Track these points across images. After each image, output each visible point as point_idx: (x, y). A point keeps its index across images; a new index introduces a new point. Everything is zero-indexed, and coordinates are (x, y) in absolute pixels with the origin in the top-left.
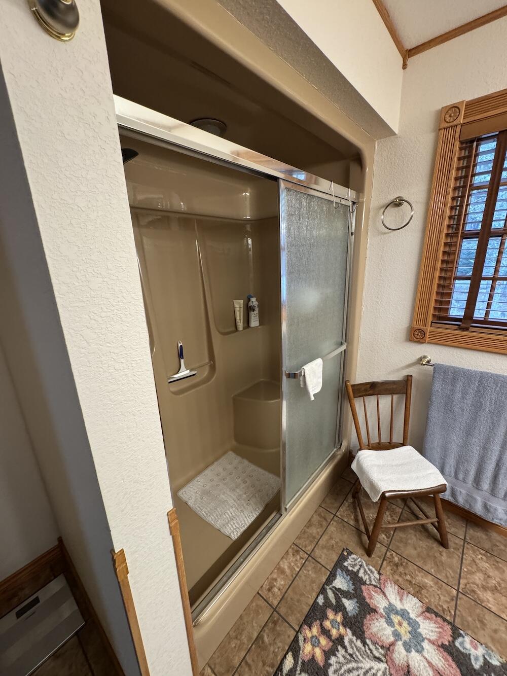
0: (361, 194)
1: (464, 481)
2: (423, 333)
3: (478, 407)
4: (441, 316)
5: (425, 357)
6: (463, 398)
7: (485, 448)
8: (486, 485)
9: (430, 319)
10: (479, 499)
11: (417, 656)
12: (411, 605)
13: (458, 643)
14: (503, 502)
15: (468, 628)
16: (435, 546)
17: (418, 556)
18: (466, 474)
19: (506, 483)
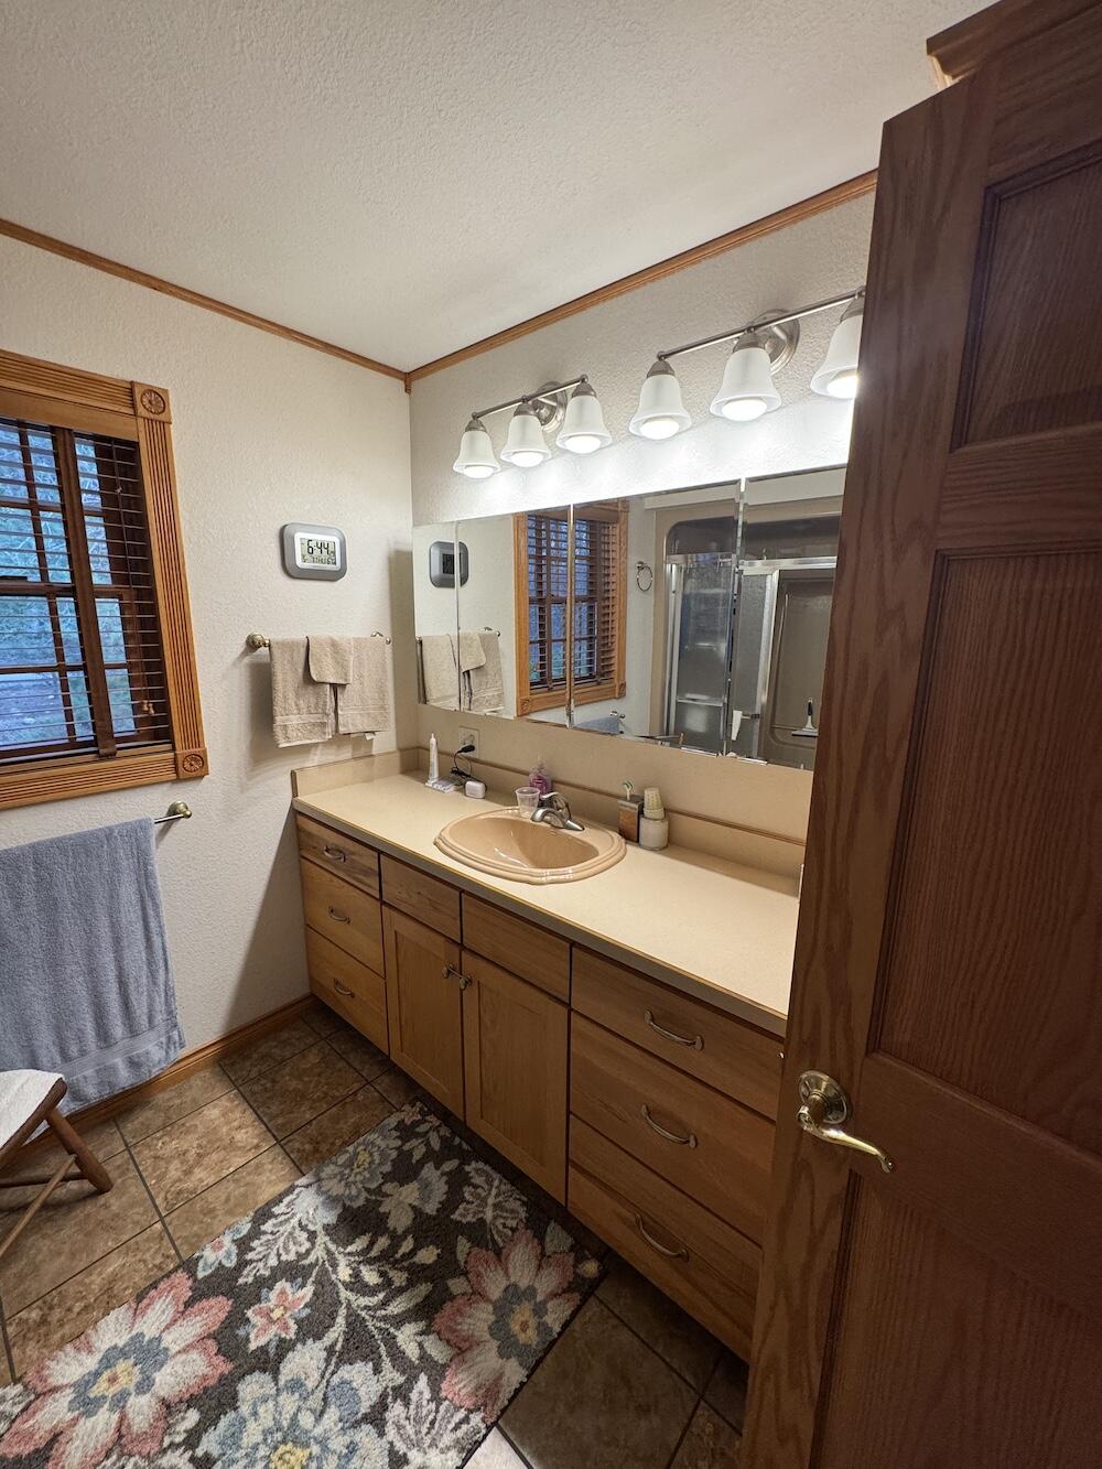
3: (50, 907)
8: (118, 1031)
10: (118, 1060)
11: (167, 1369)
12: (112, 1331)
13: (201, 1275)
14: (152, 1035)
15: (197, 1242)
16: (90, 1208)
17: (73, 1255)
18: (80, 1039)
19: (144, 998)
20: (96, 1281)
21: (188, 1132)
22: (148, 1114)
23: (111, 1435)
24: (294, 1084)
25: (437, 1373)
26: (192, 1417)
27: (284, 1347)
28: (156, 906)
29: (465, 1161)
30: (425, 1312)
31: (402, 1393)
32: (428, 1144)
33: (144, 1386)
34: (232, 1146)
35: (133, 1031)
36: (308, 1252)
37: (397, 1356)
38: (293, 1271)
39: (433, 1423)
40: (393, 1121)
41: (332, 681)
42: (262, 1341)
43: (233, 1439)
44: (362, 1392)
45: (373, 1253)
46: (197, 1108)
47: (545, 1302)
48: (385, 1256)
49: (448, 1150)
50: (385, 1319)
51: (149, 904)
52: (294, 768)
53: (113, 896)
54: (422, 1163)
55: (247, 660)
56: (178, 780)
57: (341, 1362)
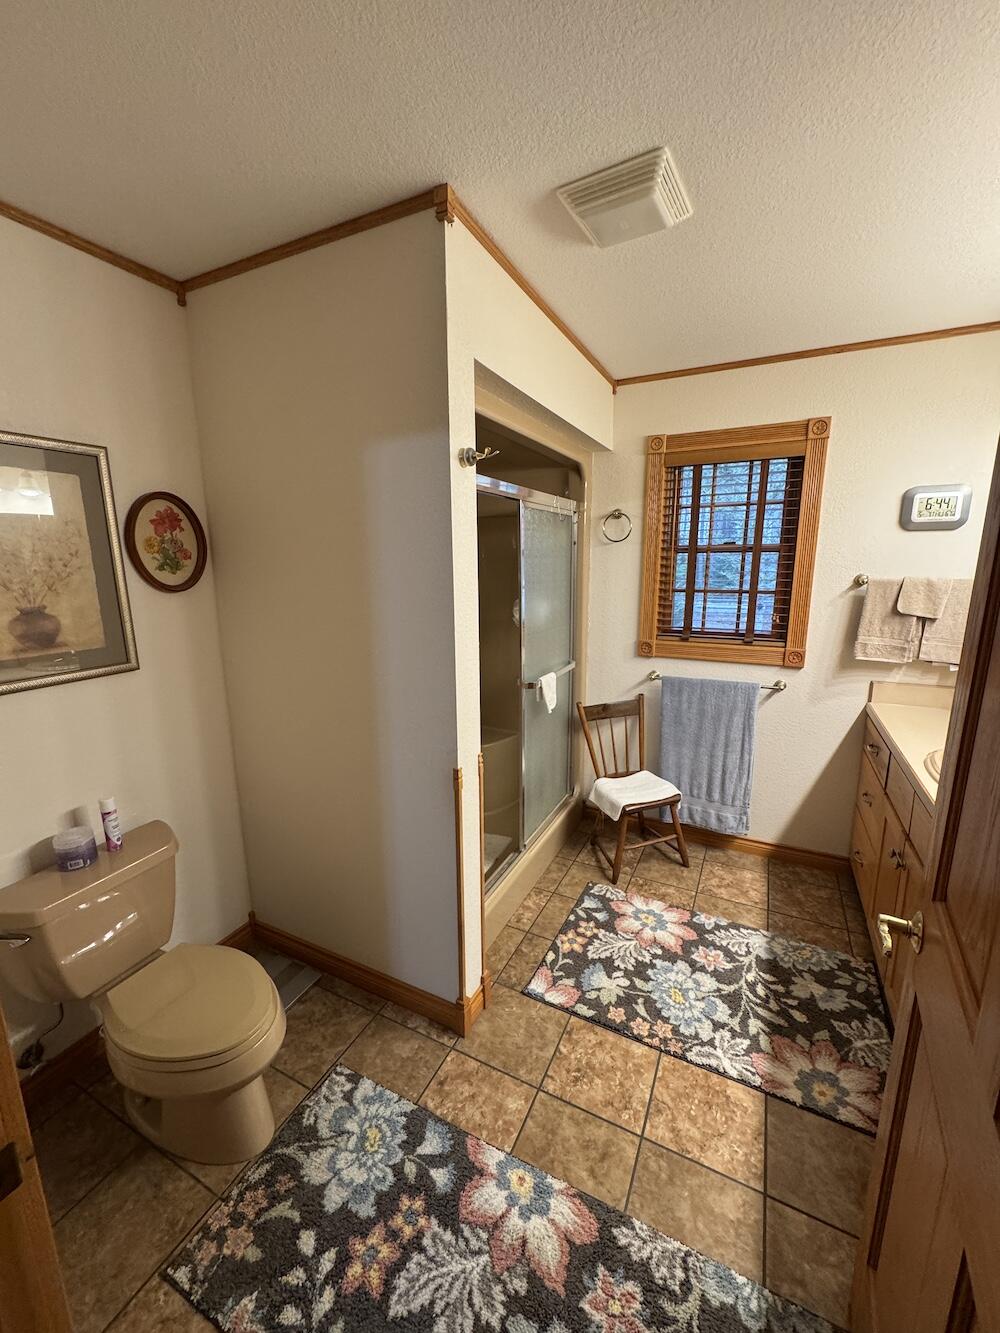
0: (581, 504)
1: (699, 797)
2: (649, 646)
3: (702, 713)
4: (665, 630)
5: (654, 672)
6: (689, 708)
7: (711, 757)
8: (716, 796)
9: (655, 632)
10: (713, 812)
11: (662, 932)
12: (656, 906)
13: (694, 920)
14: (731, 809)
15: (703, 910)
16: (677, 867)
17: (662, 876)
18: (699, 788)
20: (663, 890)
21: (731, 873)
22: (721, 854)
23: (636, 930)
24: (800, 896)
25: (755, 1047)
26: (659, 952)
27: (703, 969)
30: (773, 1030)
31: (734, 1034)
32: (854, 984)
33: (654, 929)
34: (745, 893)
35: (723, 803)
36: (741, 956)
37: (744, 1023)
38: (730, 955)
39: (737, 1055)
40: (844, 957)
41: (920, 614)
42: (698, 959)
43: (667, 970)
44: (719, 1014)
45: (773, 987)
46: (743, 867)
47: (848, 1104)
48: (775, 993)
49: (865, 998)
50: (752, 1008)
51: (747, 733)
52: (873, 679)
53: (730, 720)
54: (840, 987)
55: (852, 593)
56: (783, 666)
57: (721, 997)
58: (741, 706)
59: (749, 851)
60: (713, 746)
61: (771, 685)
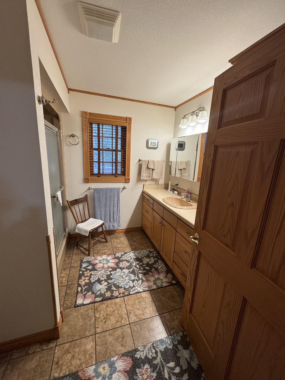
1: (107, 222)
2: (88, 179)
3: (106, 198)
5: (90, 187)
6: (103, 197)
7: (110, 209)
8: (112, 220)
9: (89, 175)
10: (111, 225)
11: (109, 263)
12: (104, 257)
13: (116, 256)
14: (116, 223)
15: (116, 253)
16: (105, 243)
17: (102, 248)
18: (107, 219)
19: (116, 216)
20: (104, 251)
21: (118, 240)
22: (114, 236)
23: (102, 266)
24: (135, 239)
25: (143, 281)
26: (111, 269)
27: (123, 268)
28: (119, 202)
29: (159, 259)
30: (144, 274)
31: (137, 281)
32: (153, 255)
33: (107, 264)
34: (124, 244)
35: (114, 221)
36: (130, 260)
37: (138, 277)
38: (128, 261)
39: (140, 285)
40: (149, 250)
41: (152, 168)
42: (121, 266)
43: (115, 273)
44: (132, 278)
45: (140, 264)
46: (120, 237)
47: (163, 282)
48: (141, 265)
49: (156, 257)
50: (138, 272)
51: (118, 201)
52: (144, 184)
53: (114, 199)
54: (151, 257)
55: (138, 163)
56: (125, 182)
57: (130, 273)
58: (116, 194)
59: (120, 232)
60: (110, 207)
61: (122, 188)
